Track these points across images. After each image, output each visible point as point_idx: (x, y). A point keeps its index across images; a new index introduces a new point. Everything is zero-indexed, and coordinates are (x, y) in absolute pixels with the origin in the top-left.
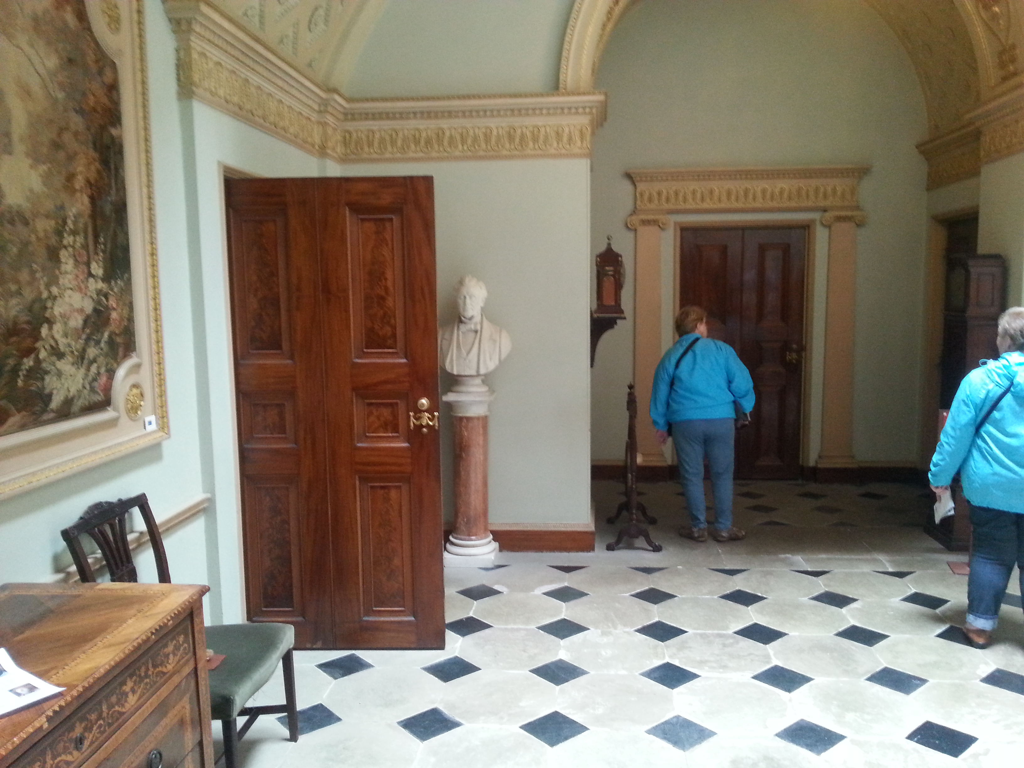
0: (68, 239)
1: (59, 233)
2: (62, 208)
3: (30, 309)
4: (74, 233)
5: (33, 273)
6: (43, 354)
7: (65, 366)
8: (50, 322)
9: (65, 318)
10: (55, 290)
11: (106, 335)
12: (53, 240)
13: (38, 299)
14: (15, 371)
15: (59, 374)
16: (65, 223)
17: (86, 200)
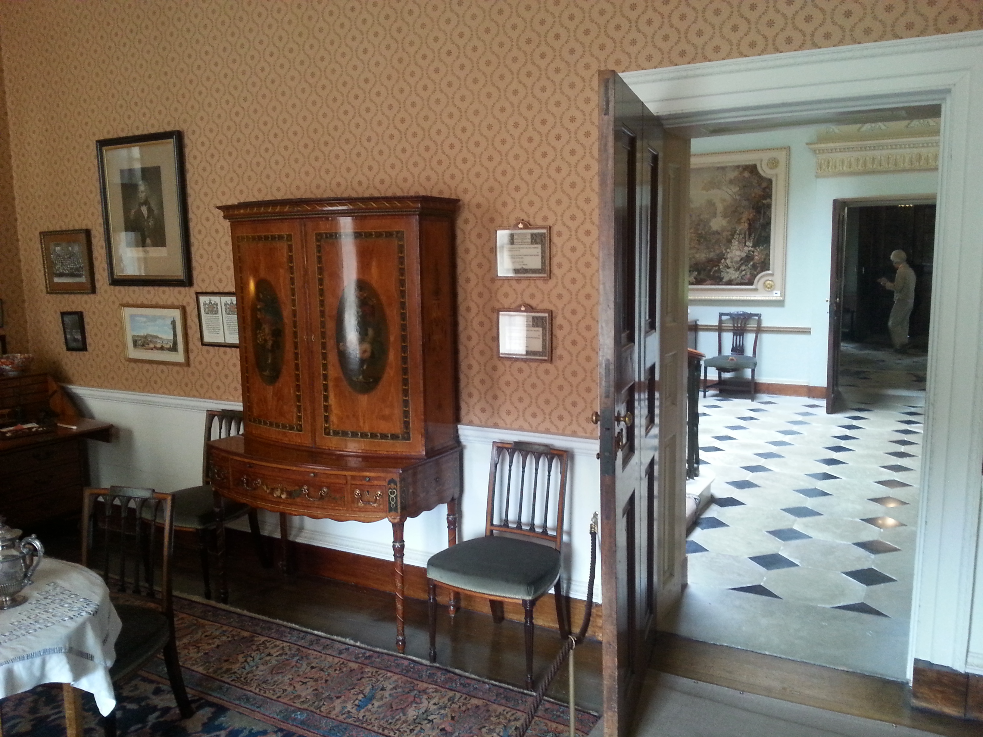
0: (735, 236)
1: (733, 235)
2: (735, 228)
3: (718, 255)
4: (739, 235)
5: (720, 246)
6: (721, 267)
7: (731, 271)
8: (725, 259)
9: (732, 258)
10: (728, 250)
11: (751, 263)
12: (730, 237)
13: (722, 252)
14: (710, 271)
15: (728, 273)
16: (735, 232)
17: (746, 225)
